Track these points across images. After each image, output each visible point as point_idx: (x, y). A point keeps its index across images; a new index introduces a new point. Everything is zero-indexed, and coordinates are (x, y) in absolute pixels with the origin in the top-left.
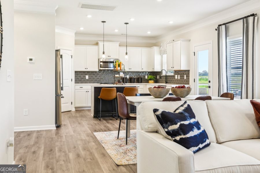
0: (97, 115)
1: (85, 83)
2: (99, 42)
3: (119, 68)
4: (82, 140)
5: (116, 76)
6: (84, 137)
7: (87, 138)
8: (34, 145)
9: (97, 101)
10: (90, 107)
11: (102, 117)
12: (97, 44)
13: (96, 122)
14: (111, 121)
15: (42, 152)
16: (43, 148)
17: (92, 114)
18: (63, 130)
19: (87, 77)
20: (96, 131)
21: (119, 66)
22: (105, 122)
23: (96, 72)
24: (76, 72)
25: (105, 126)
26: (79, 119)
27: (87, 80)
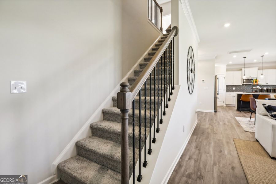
0: (239, 109)
1: (233, 92)
2: (242, 68)
3: (256, 84)
4: (227, 119)
5: (253, 88)
6: (229, 117)
7: (231, 119)
8: (204, 117)
9: (239, 101)
10: (235, 105)
11: (242, 110)
12: (241, 70)
13: (238, 112)
14: (248, 113)
15: (207, 120)
16: (208, 118)
17: (236, 109)
18: (218, 113)
19: (234, 89)
20: (236, 116)
21: (256, 82)
22: (243, 113)
23: (240, 86)
24: (226, 86)
25: (243, 115)
26: (228, 110)
27: (234, 90)
